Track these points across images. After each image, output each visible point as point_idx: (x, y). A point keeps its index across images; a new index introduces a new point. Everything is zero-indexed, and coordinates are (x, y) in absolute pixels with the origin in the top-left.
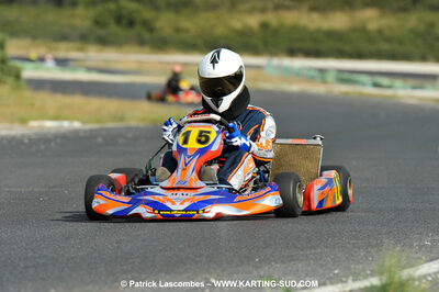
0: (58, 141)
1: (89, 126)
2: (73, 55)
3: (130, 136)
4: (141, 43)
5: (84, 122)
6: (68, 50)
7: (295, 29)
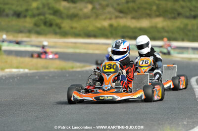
0: (18, 78)
1: (32, 71)
2: (25, 39)
3: (51, 75)
4: (56, 33)
5: (30, 70)
6: (22, 37)
7: (125, 27)
